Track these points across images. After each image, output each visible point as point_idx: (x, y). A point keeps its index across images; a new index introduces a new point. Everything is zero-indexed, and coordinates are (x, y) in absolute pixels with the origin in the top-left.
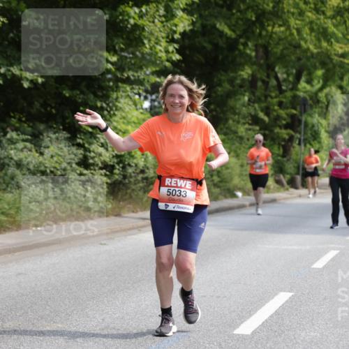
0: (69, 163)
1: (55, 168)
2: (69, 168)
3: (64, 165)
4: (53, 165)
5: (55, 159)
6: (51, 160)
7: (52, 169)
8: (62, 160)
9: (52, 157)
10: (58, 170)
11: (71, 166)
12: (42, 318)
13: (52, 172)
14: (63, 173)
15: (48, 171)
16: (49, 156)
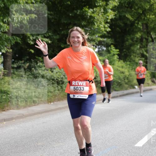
0: (64, 75)
1: (58, 77)
2: (64, 77)
3: (62, 76)
4: (57, 76)
5: (58, 74)
6: (56, 74)
7: (57, 78)
8: (61, 74)
9: (57, 73)
10: (59, 78)
11: (65, 77)
12: (53, 141)
13: (57, 79)
14: (62, 79)
15: (55, 79)
16: (56, 72)
